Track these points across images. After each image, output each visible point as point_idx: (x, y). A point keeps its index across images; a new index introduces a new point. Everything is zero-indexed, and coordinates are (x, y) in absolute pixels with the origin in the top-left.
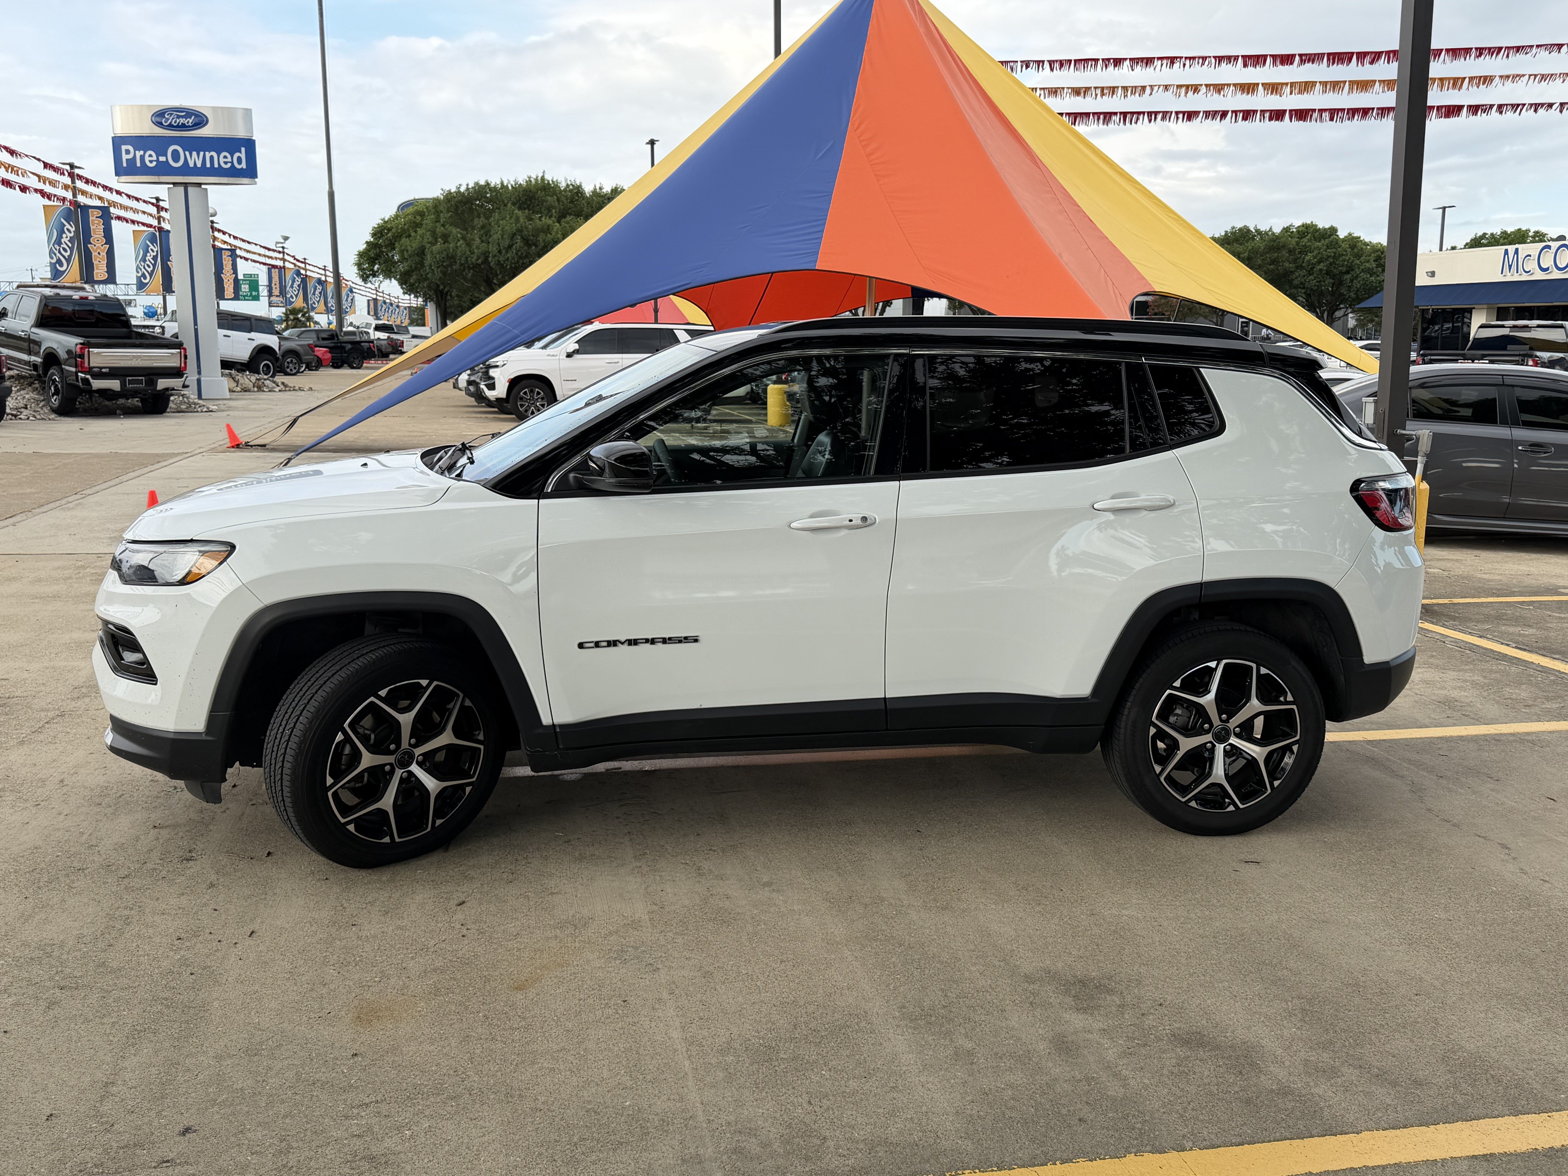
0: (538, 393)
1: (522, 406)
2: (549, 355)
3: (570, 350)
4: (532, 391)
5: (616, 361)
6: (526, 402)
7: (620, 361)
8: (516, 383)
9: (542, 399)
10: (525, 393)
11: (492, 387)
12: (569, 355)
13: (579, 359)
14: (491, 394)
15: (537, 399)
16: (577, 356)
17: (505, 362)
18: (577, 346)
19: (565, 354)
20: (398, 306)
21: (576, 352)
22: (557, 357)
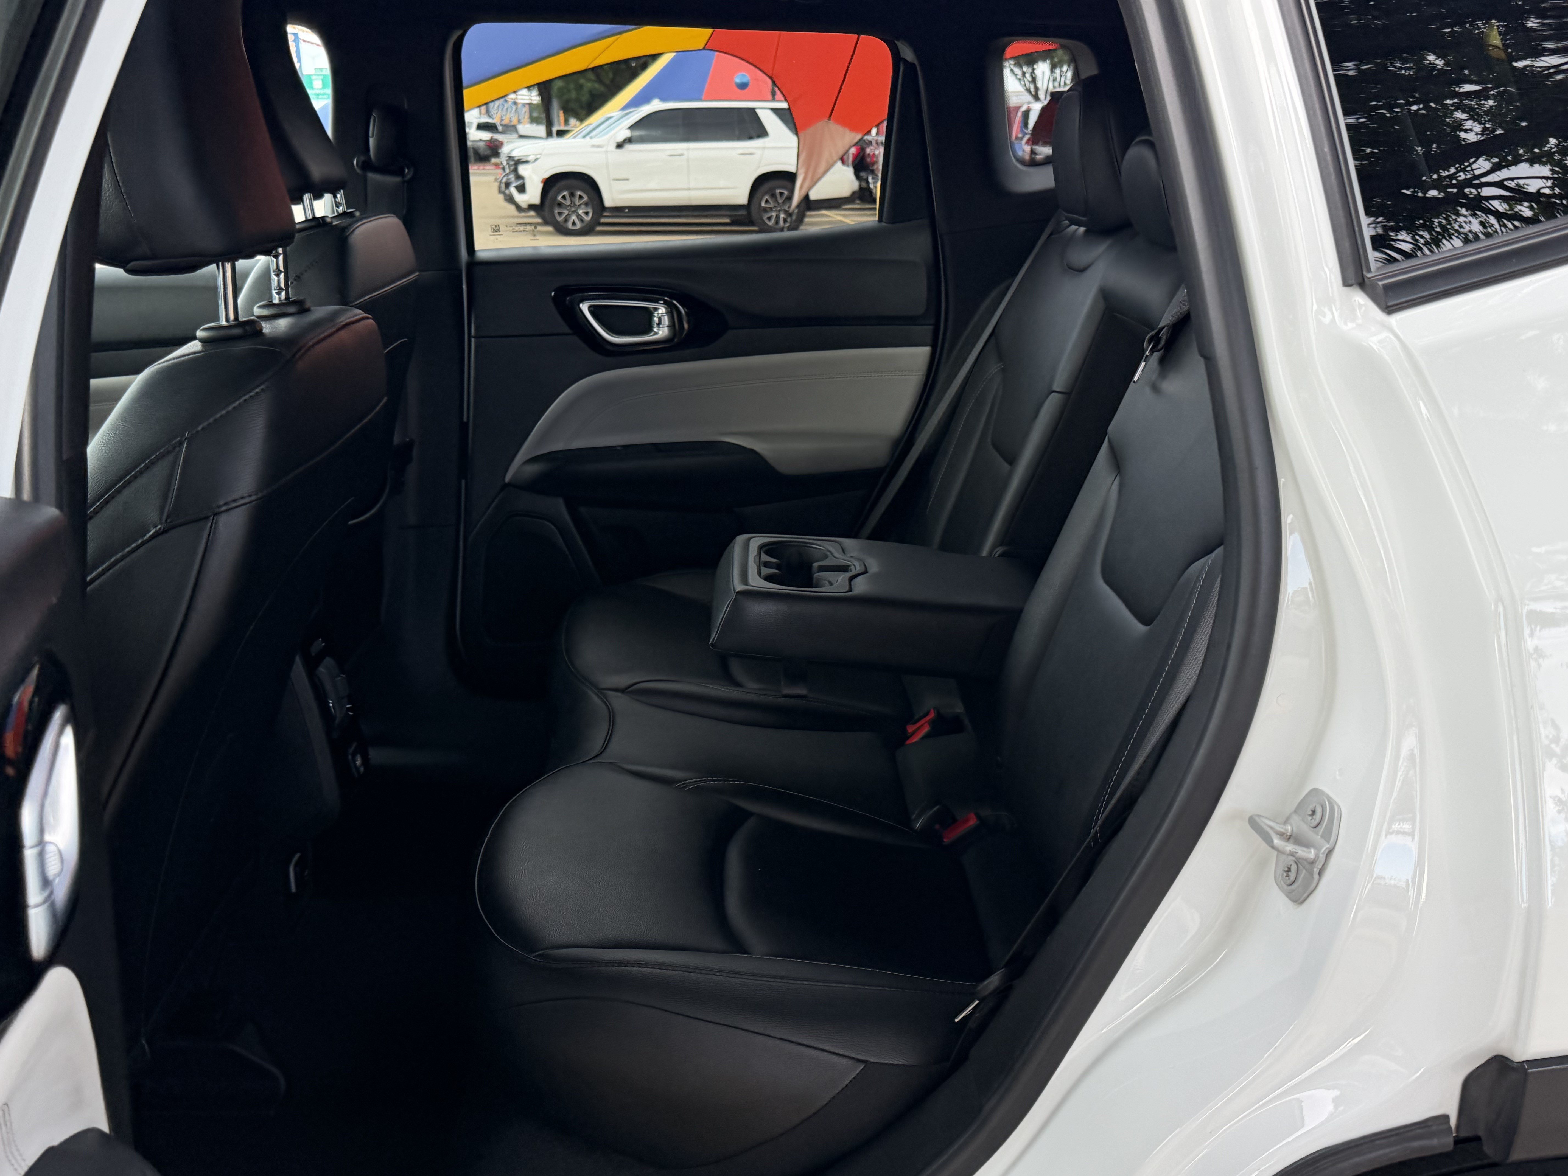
0: (581, 197)
1: (560, 214)
2: (593, 146)
3: (620, 138)
4: (572, 195)
5: (680, 152)
6: (566, 209)
7: (685, 152)
8: (552, 183)
9: (586, 204)
10: (564, 197)
11: (521, 189)
12: (620, 146)
13: (635, 151)
14: (519, 198)
15: (579, 205)
16: (629, 147)
17: (538, 156)
18: (627, 134)
19: (615, 145)
20: (515, 103)
21: (629, 140)
22: (604, 149)
